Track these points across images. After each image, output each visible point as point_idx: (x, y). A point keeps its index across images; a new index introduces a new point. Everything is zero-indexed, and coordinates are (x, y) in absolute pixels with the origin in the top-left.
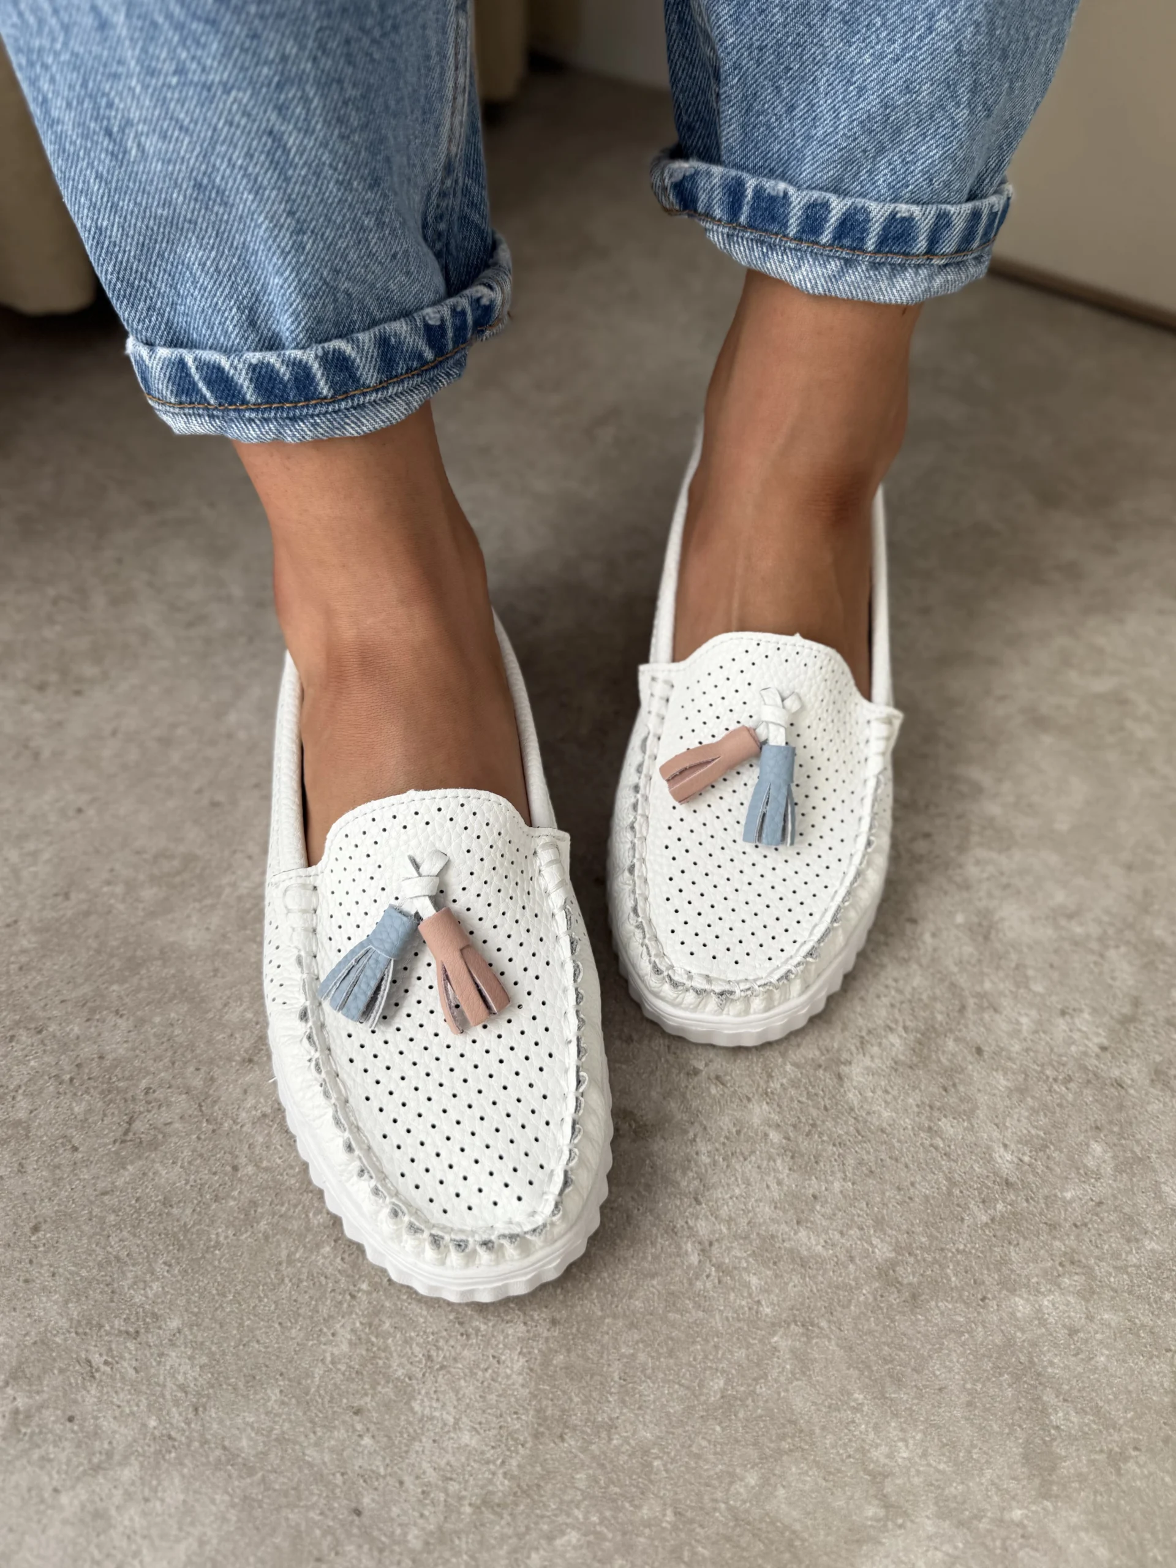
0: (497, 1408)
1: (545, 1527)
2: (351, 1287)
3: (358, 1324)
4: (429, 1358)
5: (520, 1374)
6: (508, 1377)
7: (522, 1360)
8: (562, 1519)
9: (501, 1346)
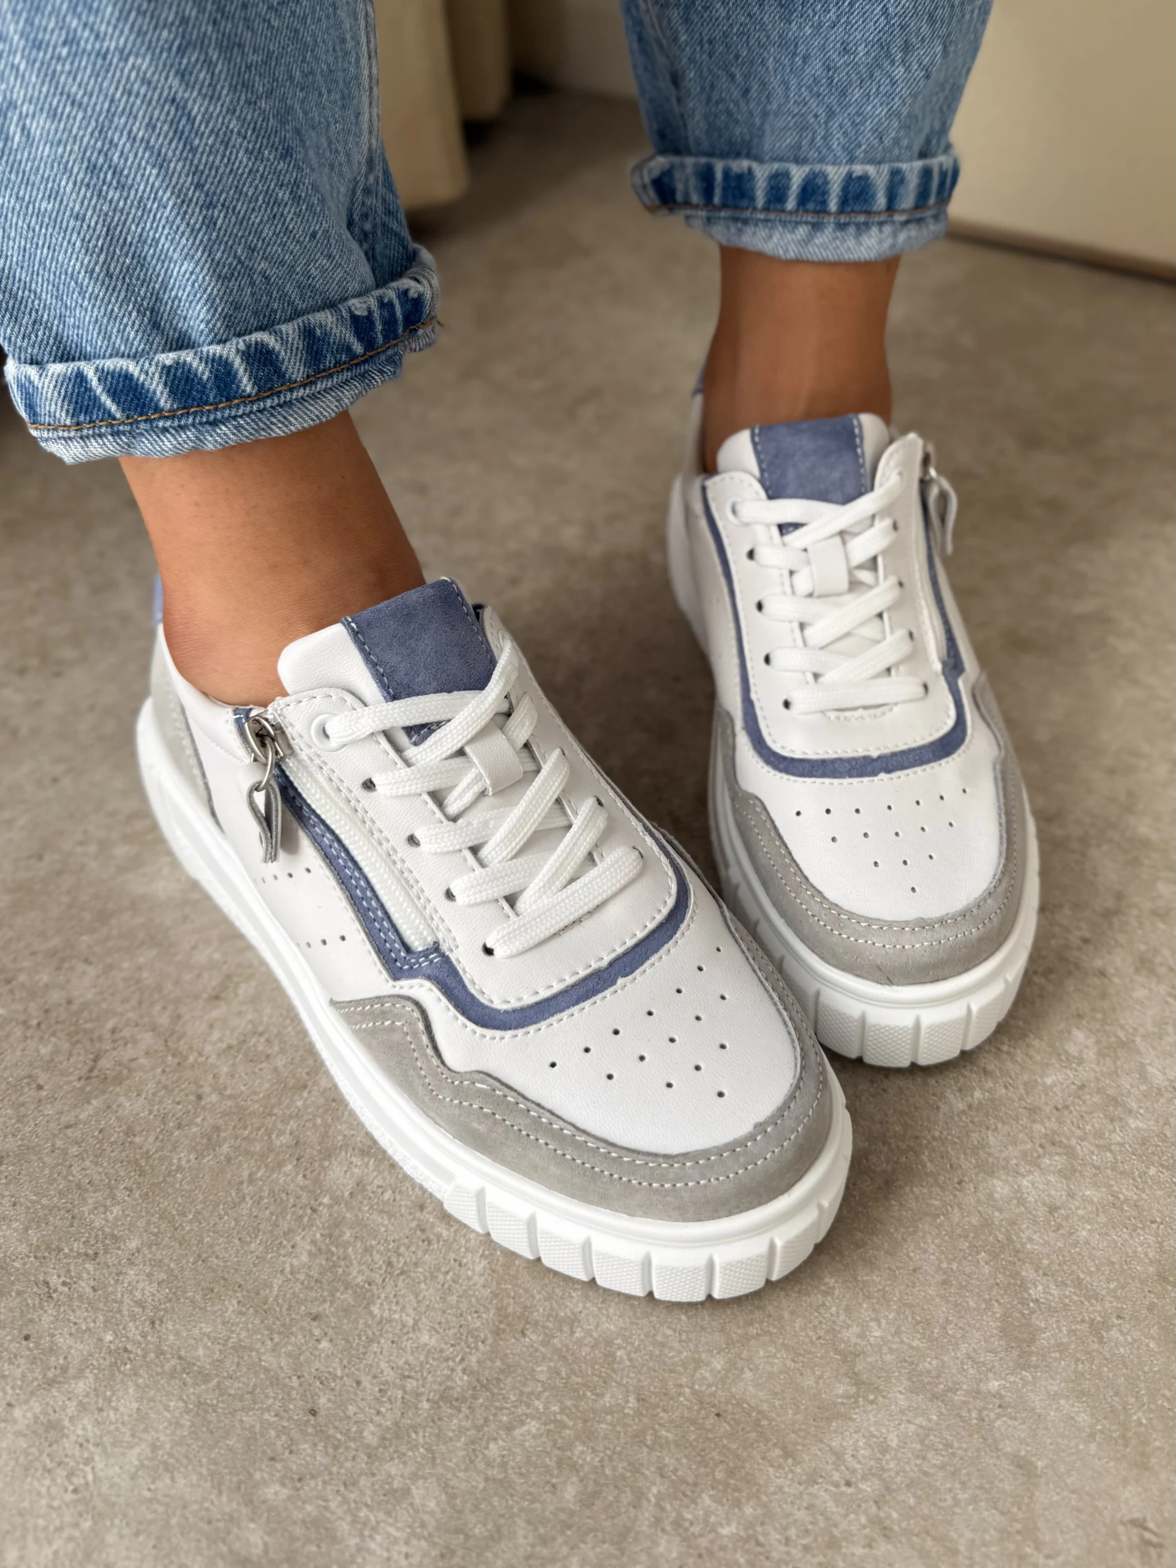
0: (458, 1308)
1: (505, 1418)
2: (312, 1202)
3: (318, 1236)
4: (389, 1264)
5: (482, 1275)
6: (469, 1279)
7: (484, 1262)
8: (522, 1409)
9: (463, 1250)
